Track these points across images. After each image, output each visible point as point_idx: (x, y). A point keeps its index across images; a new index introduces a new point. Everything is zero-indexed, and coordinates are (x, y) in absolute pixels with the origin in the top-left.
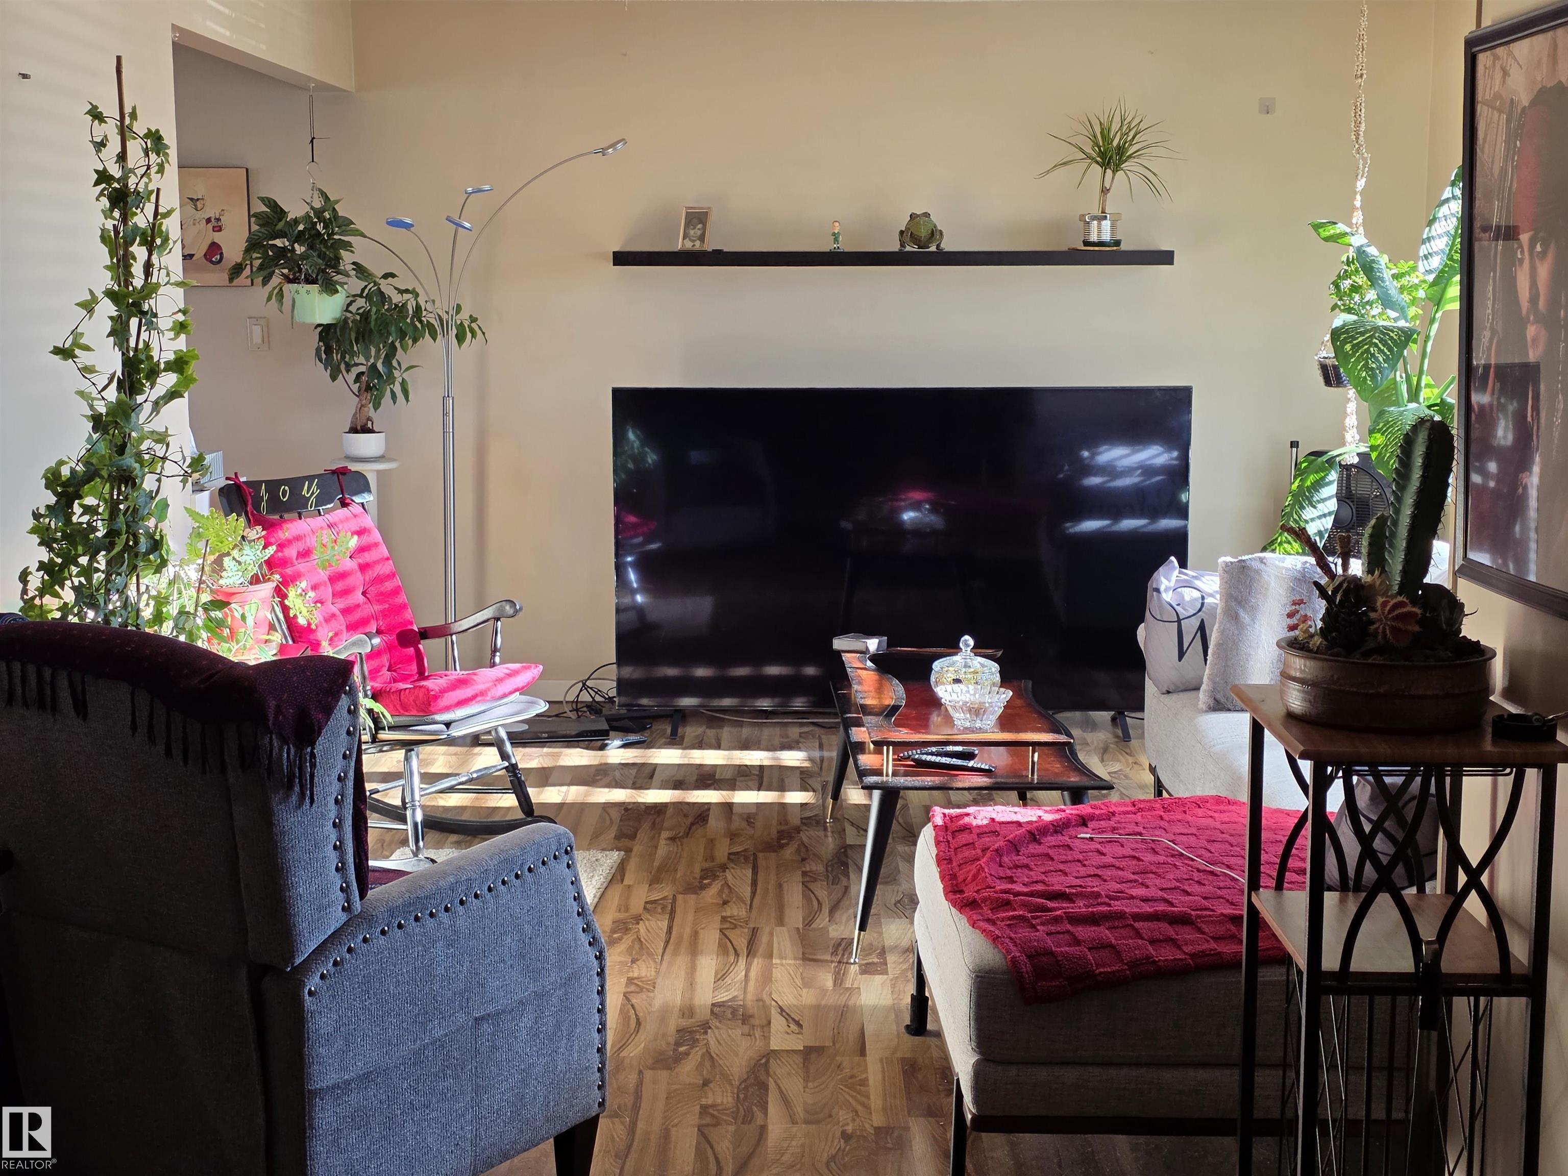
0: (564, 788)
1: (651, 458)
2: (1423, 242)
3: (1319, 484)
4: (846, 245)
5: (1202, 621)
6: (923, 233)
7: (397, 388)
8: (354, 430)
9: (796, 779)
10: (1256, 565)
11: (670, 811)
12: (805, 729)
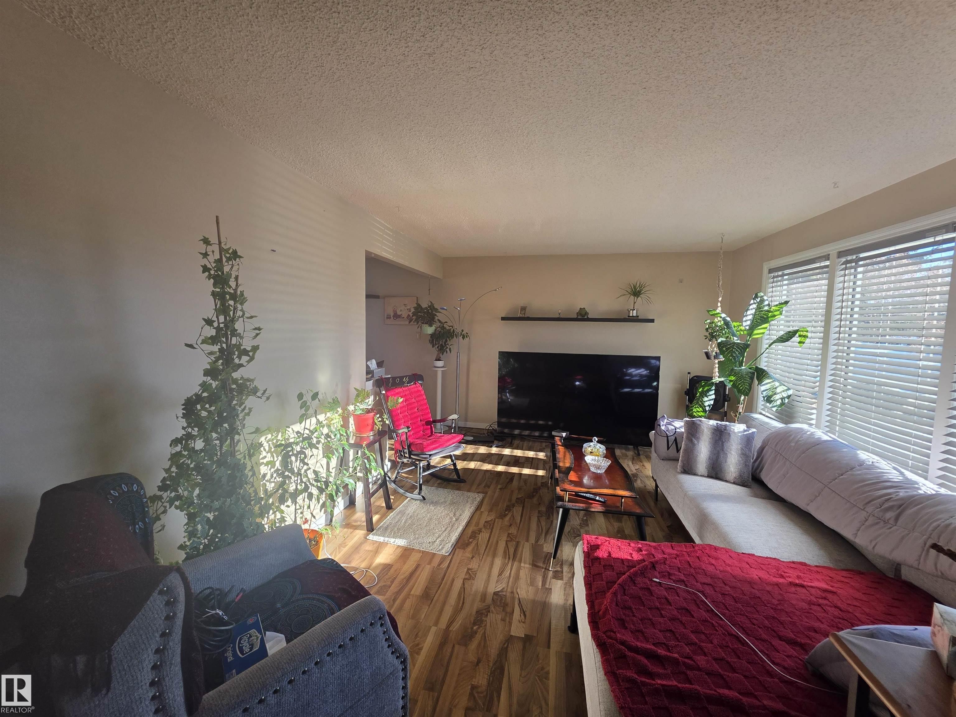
0: (476, 462)
1: (516, 365)
2: (744, 316)
3: (709, 390)
4: (562, 316)
5: (676, 438)
6: (583, 313)
7: (448, 350)
8: (436, 360)
9: (541, 465)
10: (698, 422)
11: (503, 475)
12: (547, 444)
